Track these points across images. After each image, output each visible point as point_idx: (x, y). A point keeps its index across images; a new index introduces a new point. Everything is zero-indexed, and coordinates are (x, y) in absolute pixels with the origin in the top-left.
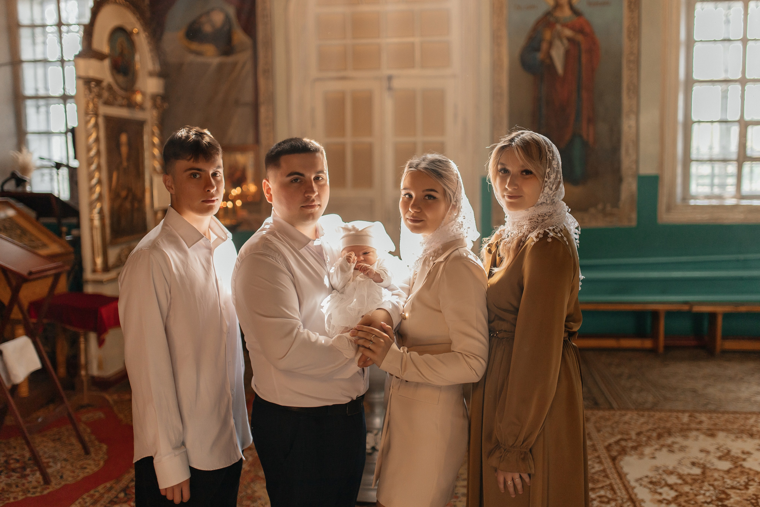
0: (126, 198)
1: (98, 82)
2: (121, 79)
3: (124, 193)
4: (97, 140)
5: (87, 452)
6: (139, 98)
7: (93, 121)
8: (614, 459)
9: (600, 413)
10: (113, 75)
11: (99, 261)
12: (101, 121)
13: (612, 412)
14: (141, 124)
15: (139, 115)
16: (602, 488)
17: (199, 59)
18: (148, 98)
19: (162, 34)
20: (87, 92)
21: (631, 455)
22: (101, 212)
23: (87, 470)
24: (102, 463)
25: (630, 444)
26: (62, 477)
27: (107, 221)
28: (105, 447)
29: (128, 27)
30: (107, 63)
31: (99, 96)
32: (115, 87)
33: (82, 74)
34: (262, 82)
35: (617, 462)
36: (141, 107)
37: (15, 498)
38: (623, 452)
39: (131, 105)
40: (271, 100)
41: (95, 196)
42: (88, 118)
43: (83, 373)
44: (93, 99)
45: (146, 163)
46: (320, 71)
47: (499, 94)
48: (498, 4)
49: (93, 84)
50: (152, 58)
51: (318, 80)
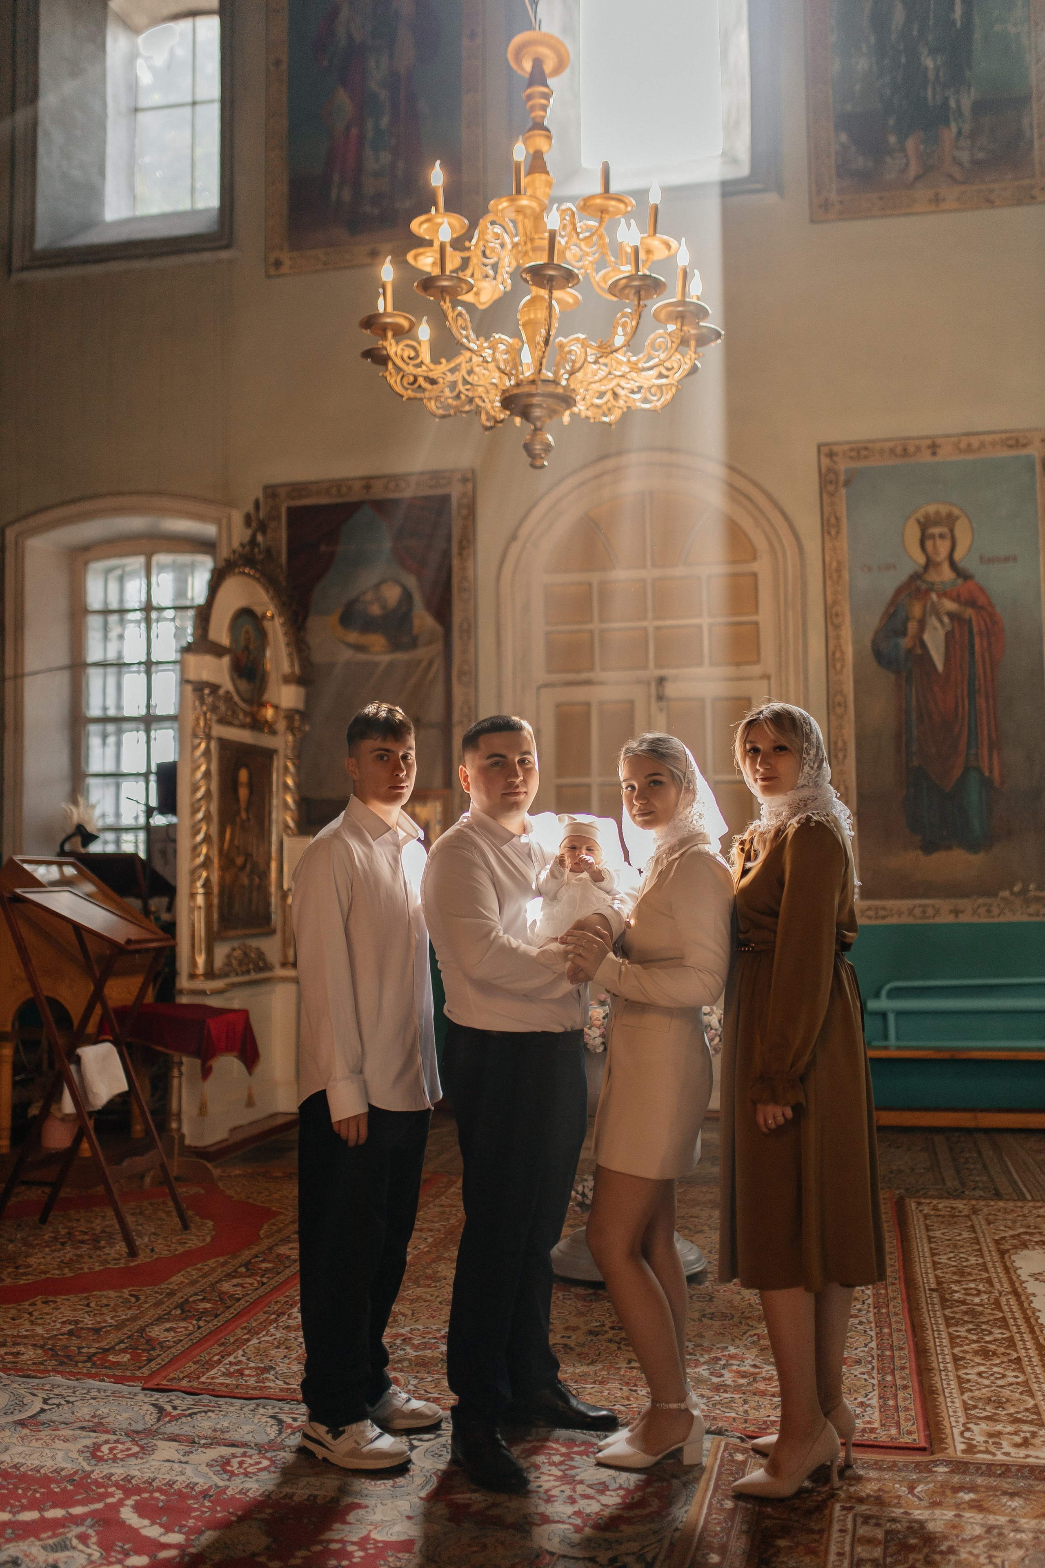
0: (243, 868)
1: (214, 688)
2: (243, 685)
3: (239, 861)
4: (207, 774)
5: (186, 1227)
6: (269, 713)
7: (203, 746)
8: (1002, 1253)
9: (1001, 1204)
10: (233, 680)
11: (201, 960)
12: (213, 745)
13: (1020, 1204)
14: (269, 754)
15: (266, 741)
16: (975, 1280)
17: (362, 657)
18: (282, 714)
19: (305, 618)
20: (197, 703)
21: (1034, 1249)
22: (207, 884)
23: (187, 1245)
24: (208, 1239)
25: (1037, 1238)
26: (152, 1250)
27: (216, 901)
28: (210, 1224)
29: (259, 610)
30: (226, 660)
31: (214, 709)
32: (236, 698)
33: (190, 676)
34: (457, 691)
35: (1006, 1256)
36: (271, 728)
37: (89, 1268)
38: (1024, 1245)
39: (257, 725)
41: (202, 859)
42: (197, 741)
43: (174, 1125)
44: (205, 714)
45: (274, 816)
46: (549, 671)
47: (840, 705)
48: (834, 564)
49: (207, 691)
50: (290, 655)
51: (546, 686)
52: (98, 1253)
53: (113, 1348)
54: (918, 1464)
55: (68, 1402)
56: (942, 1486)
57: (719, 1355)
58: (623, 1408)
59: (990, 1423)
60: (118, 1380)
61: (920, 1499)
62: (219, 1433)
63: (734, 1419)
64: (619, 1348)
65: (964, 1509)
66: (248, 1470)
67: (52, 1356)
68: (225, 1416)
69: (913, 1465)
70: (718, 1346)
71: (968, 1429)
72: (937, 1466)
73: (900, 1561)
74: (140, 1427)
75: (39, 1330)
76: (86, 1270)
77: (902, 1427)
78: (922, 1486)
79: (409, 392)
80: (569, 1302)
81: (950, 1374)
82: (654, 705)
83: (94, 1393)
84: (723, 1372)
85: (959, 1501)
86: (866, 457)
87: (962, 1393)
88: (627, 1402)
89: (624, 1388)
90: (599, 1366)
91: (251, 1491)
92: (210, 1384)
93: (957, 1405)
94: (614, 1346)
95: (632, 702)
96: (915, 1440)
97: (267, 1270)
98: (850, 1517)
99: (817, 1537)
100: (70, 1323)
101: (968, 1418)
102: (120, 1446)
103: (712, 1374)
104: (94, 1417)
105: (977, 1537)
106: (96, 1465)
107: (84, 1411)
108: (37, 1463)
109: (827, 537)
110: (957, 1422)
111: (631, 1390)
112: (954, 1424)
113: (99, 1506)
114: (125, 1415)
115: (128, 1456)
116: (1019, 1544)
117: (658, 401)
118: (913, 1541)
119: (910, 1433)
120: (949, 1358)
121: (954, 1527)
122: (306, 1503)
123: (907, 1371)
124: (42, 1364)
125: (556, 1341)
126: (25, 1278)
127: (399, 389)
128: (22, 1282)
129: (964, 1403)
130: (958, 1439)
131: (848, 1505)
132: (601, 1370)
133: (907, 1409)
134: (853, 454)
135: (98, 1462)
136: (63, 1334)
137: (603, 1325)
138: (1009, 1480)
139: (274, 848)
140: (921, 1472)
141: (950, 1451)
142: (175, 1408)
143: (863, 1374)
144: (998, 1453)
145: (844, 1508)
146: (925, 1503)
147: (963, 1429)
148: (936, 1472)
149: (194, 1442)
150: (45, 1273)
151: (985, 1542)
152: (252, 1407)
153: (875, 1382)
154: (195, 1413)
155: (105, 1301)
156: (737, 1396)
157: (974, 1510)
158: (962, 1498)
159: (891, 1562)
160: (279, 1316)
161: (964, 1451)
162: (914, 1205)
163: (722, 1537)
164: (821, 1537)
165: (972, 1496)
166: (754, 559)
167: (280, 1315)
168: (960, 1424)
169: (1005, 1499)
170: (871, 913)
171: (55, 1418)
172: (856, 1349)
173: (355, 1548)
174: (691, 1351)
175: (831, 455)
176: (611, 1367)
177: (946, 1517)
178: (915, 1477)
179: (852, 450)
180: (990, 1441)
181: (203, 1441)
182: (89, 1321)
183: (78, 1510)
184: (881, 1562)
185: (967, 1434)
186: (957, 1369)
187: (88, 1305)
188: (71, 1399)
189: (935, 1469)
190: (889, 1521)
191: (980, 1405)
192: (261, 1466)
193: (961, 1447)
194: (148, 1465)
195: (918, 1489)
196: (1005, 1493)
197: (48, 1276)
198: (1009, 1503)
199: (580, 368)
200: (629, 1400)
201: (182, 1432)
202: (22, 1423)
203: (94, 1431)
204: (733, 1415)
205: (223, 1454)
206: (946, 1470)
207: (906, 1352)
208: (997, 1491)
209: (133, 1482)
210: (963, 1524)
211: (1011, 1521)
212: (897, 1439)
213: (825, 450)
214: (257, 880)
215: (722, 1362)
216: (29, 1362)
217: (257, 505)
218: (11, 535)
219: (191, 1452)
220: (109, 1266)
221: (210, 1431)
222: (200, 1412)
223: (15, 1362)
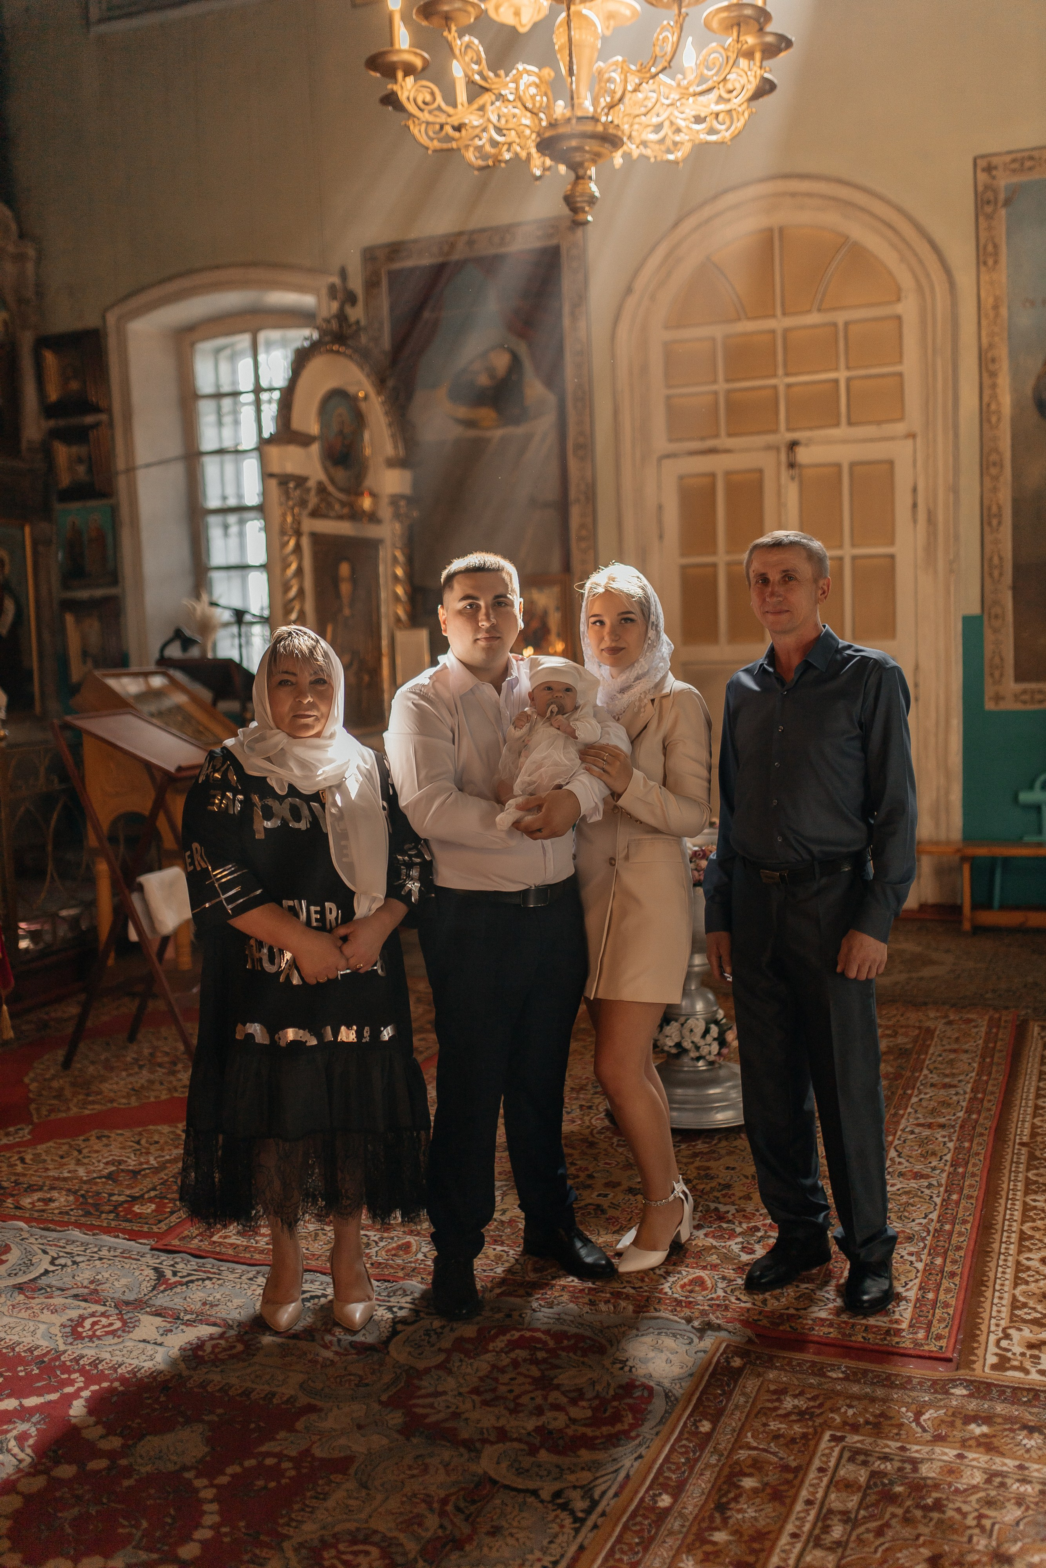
1: (301, 481)
2: (338, 474)
4: (299, 571)
6: (367, 503)
7: (292, 543)
10: (326, 470)
12: (305, 542)
14: (374, 545)
15: (367, 531)
17: (473, 433)
18: (385, 502)
20: (283, 499)
30: (315, 448)
31: (303, 503)
32: (331, 488)
33: (274, 470)
34: (573, 465)
36: (373, 518)
37: (156, 1097)
39: (355, 515)
40: (590, 496)
42: (286, 538)
44: (292, 509)
45: (383, 609)
46: (671, 440)
47: (994, 464)
48: (991, 300)
49: (293, 484)
50: (393, 436)
51: (668, 456)
52: (172, 1078)
53: (142, 1196)
54: (935, 1382)
55: (74, 1263)
56: (953, 1415)
57: (759, 1224)
58: (632, 1291)
59: (1035, 1328)
60: (133, 1236)
61: (924, 1430)
62: (207, 1307)
65: (970, 1446)
66: (220, 1356)
67: (82, 1203)
68: (221, 1285)
69: (929, 1384)
71: (1007, 1336)
72: (955, 1387)
73: (874, 1515)
74: (131, 1297)
75: (81, 1172)
76: (152, 1099)
77: (933, 1329)
78: (931, 1411)
79: (436, 143)
80: (620, 1150)
81: (1010, 1258)
82: (785, 474)
83: (104, 1252)
85: (968, 1436)
86: (1031, 169)
87: (1016, 1285)
88: (639, 1284)
91: (211, 1385)
92: (220, 1244)
93: (1004, 1302)
95: (760, 471)
96: (941, 1347)
98: (837, 1450)
99: (790, 1476)
100: (113, 1164)
101: (1012, 1321)
102: (104, 1321)
103: (743, 1249)
104: (92, 1282)
105: (974, 1487)
106: (71, 1344)
107: (85, 1275)
108: (16, 1338)
109: (983, 269)
110: (997, 1325)
112: (993, 1328)
113: (54, 1397)
114: (124, 1281)
115: (107, 1333)
116: (1020, 1501)
117: (727, 130)
118: (898, 1489)
119: (939, 1337)
120: (1014, 1237)
121: (951, 1472)
122: (261, 1402)
123: (962, 1253)
124: (67, 1213)
125: (590, 1201)
126: (90, 1107)
127: (423, 140)
128: (87, 1112)
129: (1014, 1298)
130: (992, 1348)
131: (839, 1434)
133: (946, 1305)
134: (1015, 166)
135: (75, 1339)
136: (100, 1178)
138: (1035, 1410)
139: (385, 643)
140: (936, 1392)
141: (977, 1366)
142: (175, 1274)
143: (911, 1254)
144: (1033, 1370)
145: (833, 1438)
146: (928, 1437)
147: (1001, 1335)
148: (952, 1394)
149: (178, 1318)
150: (112, 1101)
151: (982, 1494)
152: (251, 1275)
153: (920, 1266)
154: (192, 1281)
155: (156, 1138)
157: (981, 1449)
158: (972, 1432)
159: (864, 1517)
161: (994, 1367)
162: (1036, 1029)
163: (684, 1472)
164: (796, 1477)
165: (985, 1429)
166: (899, 300)
168: (1000, 1329)
169: (1021, 1436)
170: (1026, 697)
171: (54, 1283)
172: (913, 1220)
173: (290, 1465)
174: (731, 1217)
175: (989, 169)
177: (945, 1458)
178: (927, 1399)
179: (1014, 161)
180: (1028, 1353)
181: (188, 1317)
182: (132, 1162)
183: (31, 1401)
184: (853, 1516)
185: (1004, 1343)
186: (1020, 1252)
187: (138, 1143)
188: (78, 1259)
189: (952, 1391)
190: (879, 1458)
191: (1031, 1303)
192: (234, 1351)
193: (992, 1360)
194: (121, 1346)
195: (926, 1416)
196: (1025, 1427)
197: (115, 1105)
198: (1025, 1441)
199: (621, 100)
201: (171, 1305)
202: (20, 1288)
203: (85, 1301)
205: (200, 1334)
206: (965, 1392)
207: (968, 1226)
208: (1016, 1423)
209: (100, 1367)
210: (962, 1468)
211: (1021, 1467)
212: (922, 1345)
213: (982, 163)
214: (366, 678)
215: (759, 1234)
216: (56, 1211)
217: (343, 274)
218: (111, 319)
219: (171, 1331)
220: (176, 1095)
221: (199, 1304)
222: (198, 1280)
223: (43, 1211)
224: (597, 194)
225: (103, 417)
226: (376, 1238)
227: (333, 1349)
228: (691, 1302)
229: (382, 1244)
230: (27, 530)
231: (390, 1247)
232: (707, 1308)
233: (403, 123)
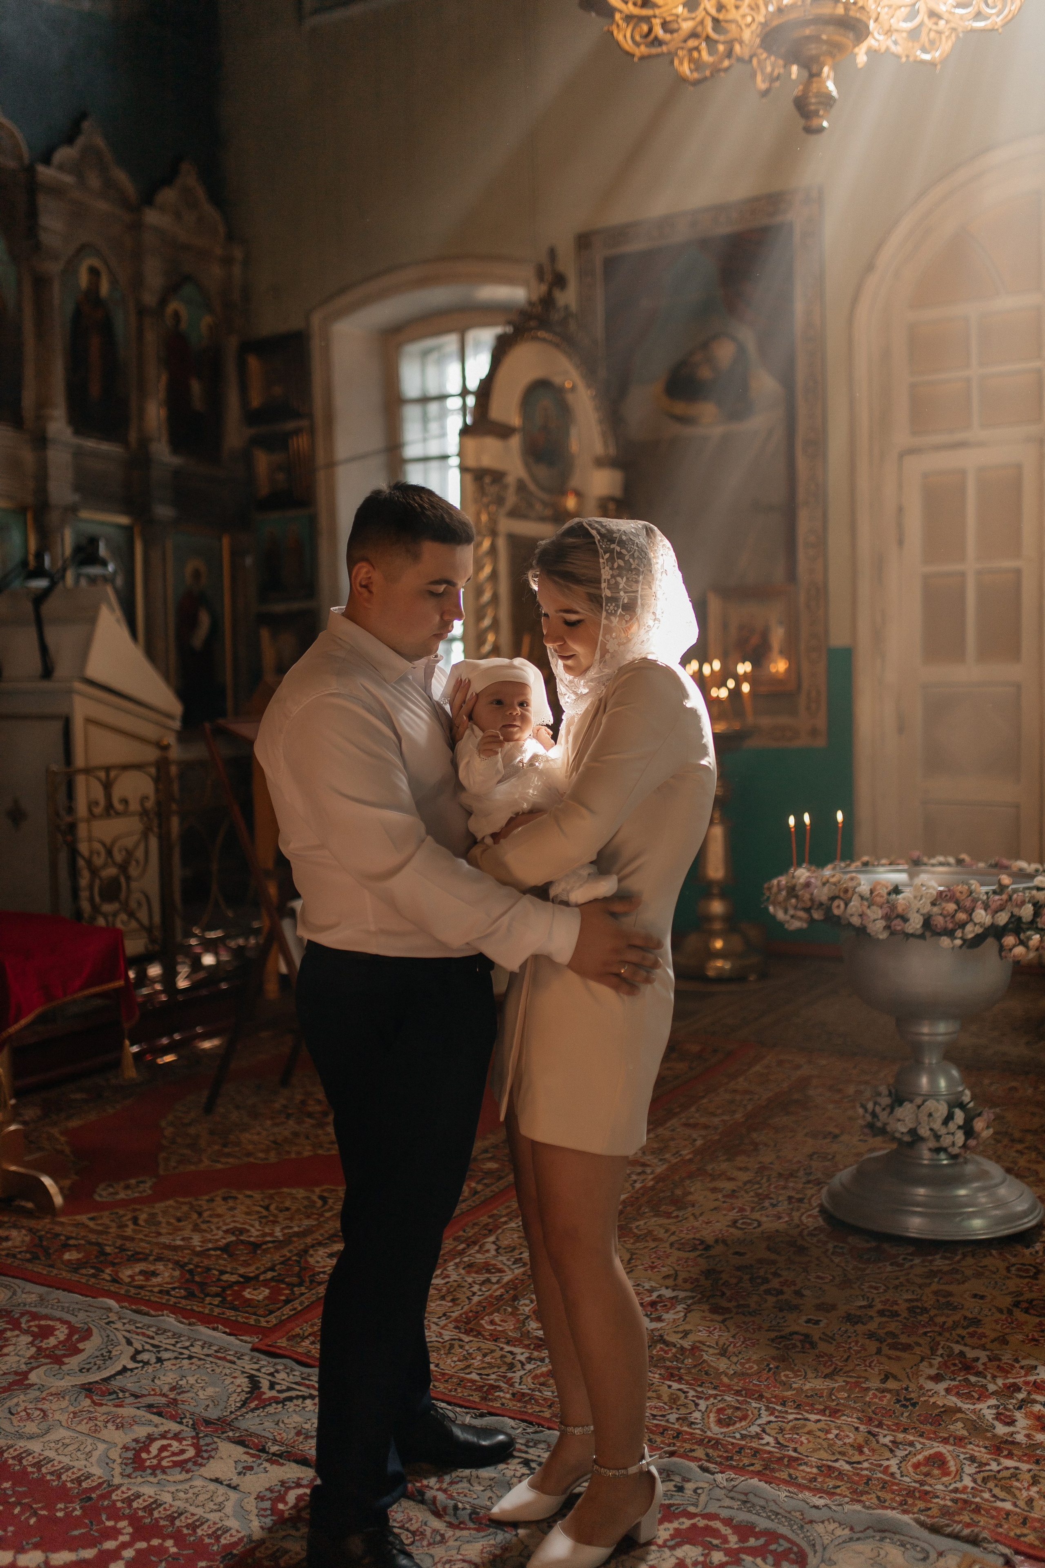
4: (494, 575)
6: (571, 503)
7: (486, 544)
10: (527, 465)
12: (501, 543)
17: (687, 431)
18: (591, 503)
20: (480, 494)
29: (557, 380)
30: (515, 442)
31: (500, 501)
32: (532, 487)
33: (471, 463)
39: (557, 515)
40: (821, 497)
44: (488, 506)
46: (914, 433)
49: (487, 480)
50: (603, 432)
51: (911, 451)
52: (320, 1132)
53: (257, 1277)
55: (159, 1360)
57: (1019, 1381)
58: (847, 1467)
60: (236, 1329)
62: (301, 1438)
63: (1008, 1513)
64: (879, 1352)
67: (187, 1281)
70: (1024, 1363)
74: (213, 1414)
75: (196, 1240)
76: (293, 1156)
79: (643, 49)
80: (837, 1260)
83: (196, 1349)
84: (1018, 1415)
88: (857, 1458)
89: (862, 1428)
90: (840, 1382)
94: (873, 1346)
95: (1019, 467)
97: (489, 1173)
100: (233, 1233)
102: (175, 1446)
103: (998, 1417)
104: (173, 1389)
106: (129, 1476)
107: (167, 1378)
108: (66, 1460)
111: (869, 1432)
113: (88, 1554)
114: (210, 1391)
115: (176, 1464)
117: (998, 14)
124: (168, 1293)
125: (797, 1328)
126: (223, 1160)
127: (628, 45)
128: (219, 1166)
132: (841, 1389)
135: (135, 1469)
136: (215, 1249)
137: (870, 1306)
142: (272, 1386)
149: (263, 1450)
150: (249, 1154)
154: (290, 1399)
155: (288, 1204)
156: (1025, 1467)
160: (468, 1246)
167: (471, 1243)
171: (129, 1386)
174: (981, 1368)
176: (857, 1384)
182: (254, 1233)
183: (61, 1558)
187: (267, 1208)
188: (165, 1355)
194: (186, 1486)
197: (252, 1160)
200: (861, 1452)
201: (259, 1430)
202: (88, 1389)
203: (160, 1414)
204: (1008, 1506)
205: (285, 1477)
209: (156, 1514)
215: (1021, 1396)
216: (156, 1289)
217: (552, 254)
218: (316, 320)
219: (251, 1468)
220: (320, 1152)
221: (293, 1432)
222: (298, 1397)
223: (141, 1287)
224: (835, 93)
225: (304, 423)
226: (522, 1358)
227: (447, 1518)
228: (927, 1493)
229: (529, 1367)
230: (226, 541)
231: (538, 1372)
232: (949, 1503)
233: (606, 28)
